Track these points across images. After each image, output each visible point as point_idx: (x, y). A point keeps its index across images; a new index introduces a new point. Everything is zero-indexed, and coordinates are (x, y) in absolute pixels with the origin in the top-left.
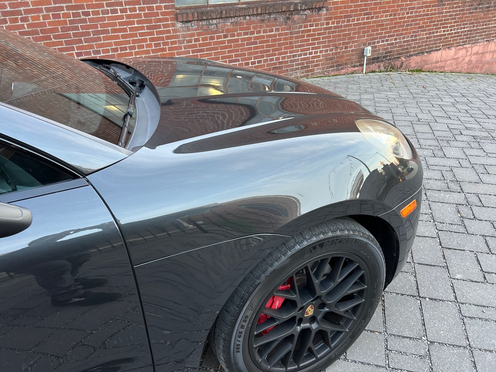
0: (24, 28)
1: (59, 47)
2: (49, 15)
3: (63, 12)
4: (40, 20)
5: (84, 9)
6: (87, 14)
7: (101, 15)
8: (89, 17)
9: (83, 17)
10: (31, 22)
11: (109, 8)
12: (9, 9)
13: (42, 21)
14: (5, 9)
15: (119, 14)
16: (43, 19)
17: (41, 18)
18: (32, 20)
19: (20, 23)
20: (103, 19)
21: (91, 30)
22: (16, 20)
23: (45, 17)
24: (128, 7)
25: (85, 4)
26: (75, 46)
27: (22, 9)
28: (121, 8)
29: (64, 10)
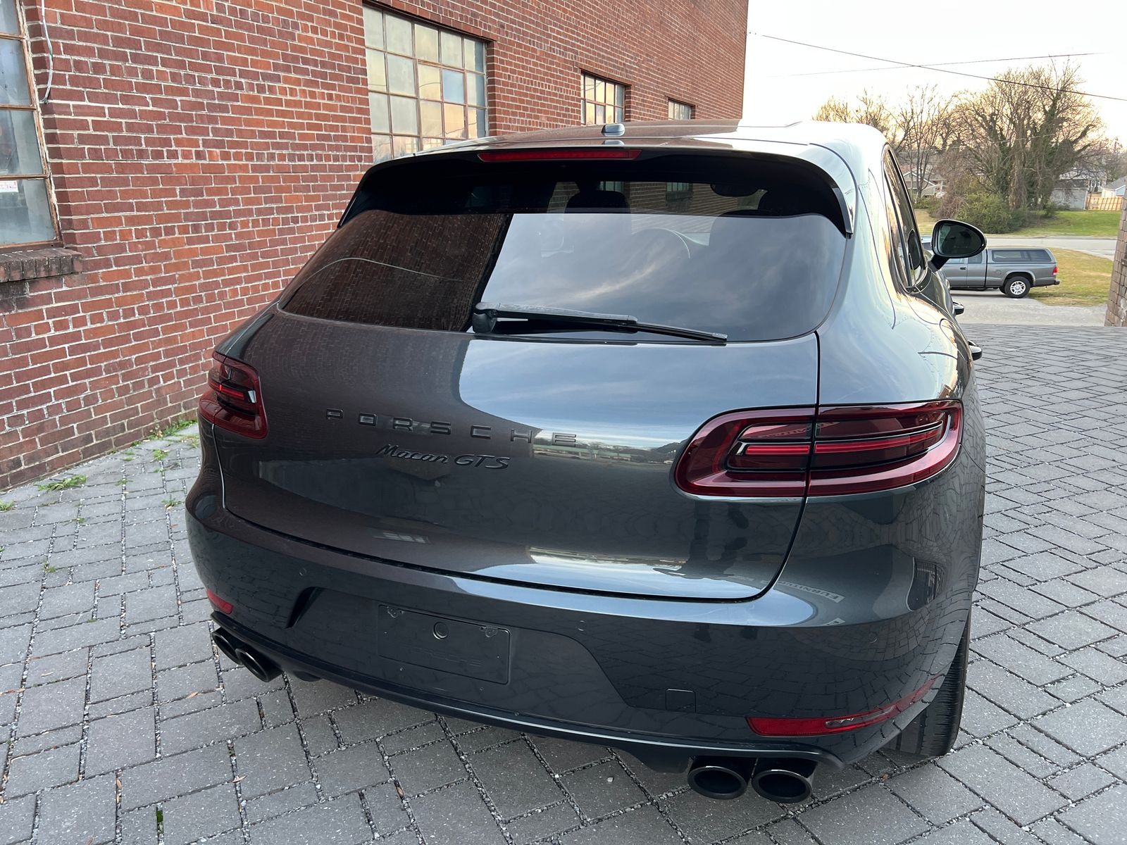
0: (232, 239)
1: (266, 271)
2: (258, 220)
3: (272, 216)
4: (249, 227)
5: (293, 213)
6: (295, 220)
7: (309, 223)
8: (298, 225)
9: (292, 225)
10: (239, 230)
11: (317, 213)
12: (218, 208)
13: (251, 229)
14: (214, 208)
15: (326, 222)
16: (253, 227)
17: (250, 225)
18: (242, 228)
19: (228, 231)
20: (310, 228)
21: (298, 245)
22: (222, 227)
23: (256, 223)
24: (335, 211)
25: (295, 205)
26: (281, 269)
27: (231, 209)
28: (329, 213)
29: (273, 214)
